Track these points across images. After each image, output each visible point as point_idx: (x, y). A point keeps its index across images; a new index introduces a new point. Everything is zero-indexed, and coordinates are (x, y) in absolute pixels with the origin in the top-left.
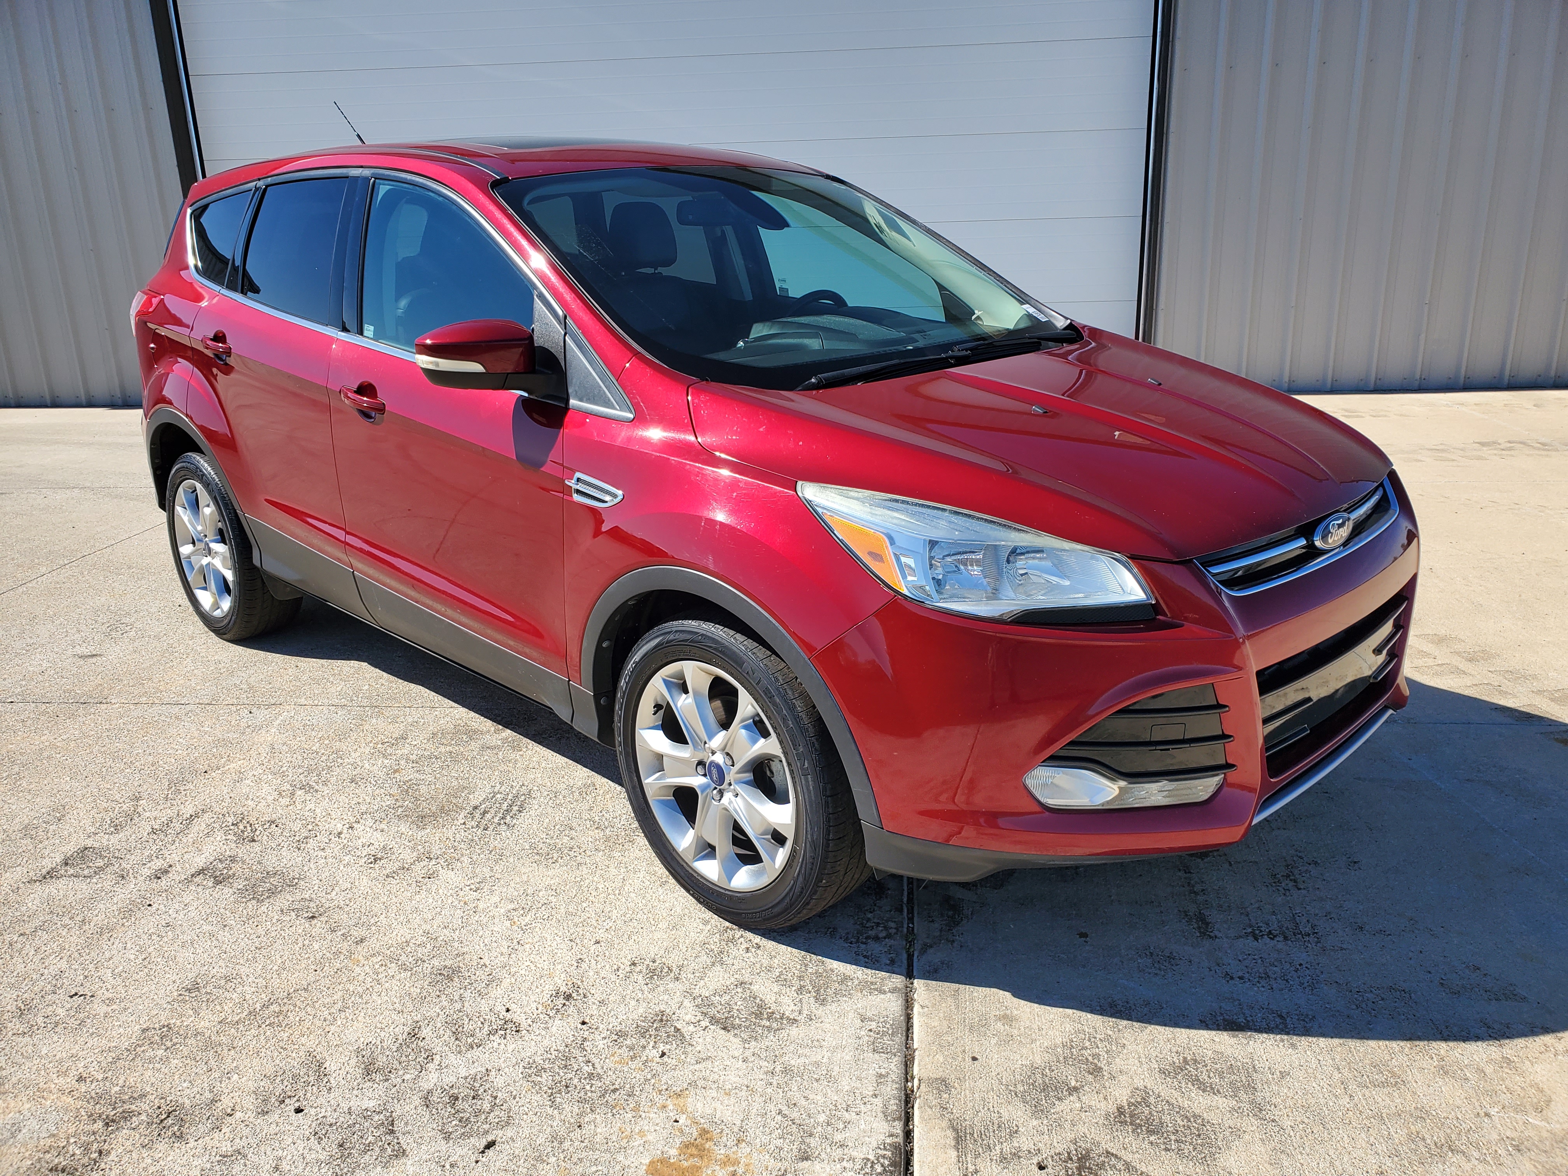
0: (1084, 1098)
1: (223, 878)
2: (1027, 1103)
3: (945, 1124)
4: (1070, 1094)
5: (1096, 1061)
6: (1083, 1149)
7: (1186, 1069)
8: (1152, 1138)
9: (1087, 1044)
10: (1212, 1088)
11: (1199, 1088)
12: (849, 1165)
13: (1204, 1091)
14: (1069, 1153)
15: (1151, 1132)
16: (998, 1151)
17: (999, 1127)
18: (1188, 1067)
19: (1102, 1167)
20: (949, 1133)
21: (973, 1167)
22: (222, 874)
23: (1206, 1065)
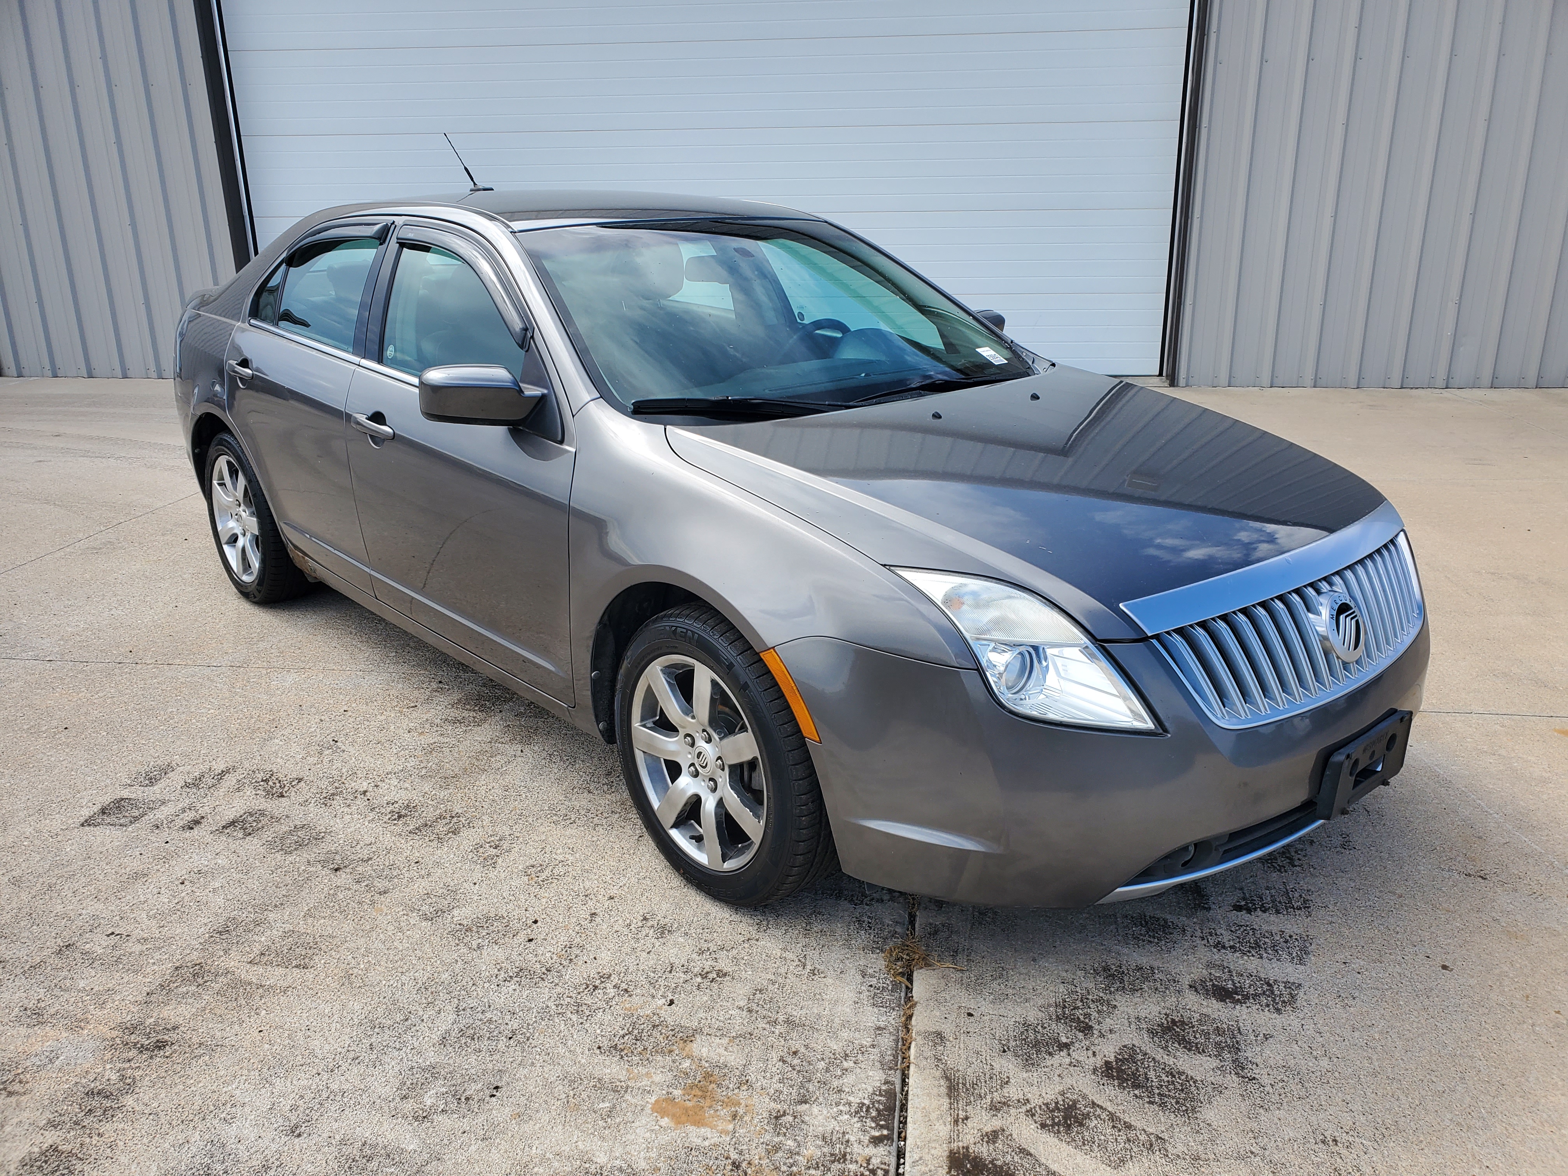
0: (1074, 1055)
1: (253, 830)
2: (1019, 1056)
3: (938, 1073)
4: (1060, 1049)
5: (1087, 1020)
6: (1071, 1100)
7: (1174, 1030)
8: (1136, 1092)
9: (1079, 1004)
10: (1197, 1048)
11: (1185, 1047)
12: (847, 1108)
13: (1189, 1050)
14: (1057, 1103)
15: (1136, 1086)
16: (989, 1100)
17: (991, 1078)
18: (1175, 1027)
19: (1087, 1116)
20: (942, 1082)
21: (964, 1114)
22: (251, 826)
23: (1193, 1027)
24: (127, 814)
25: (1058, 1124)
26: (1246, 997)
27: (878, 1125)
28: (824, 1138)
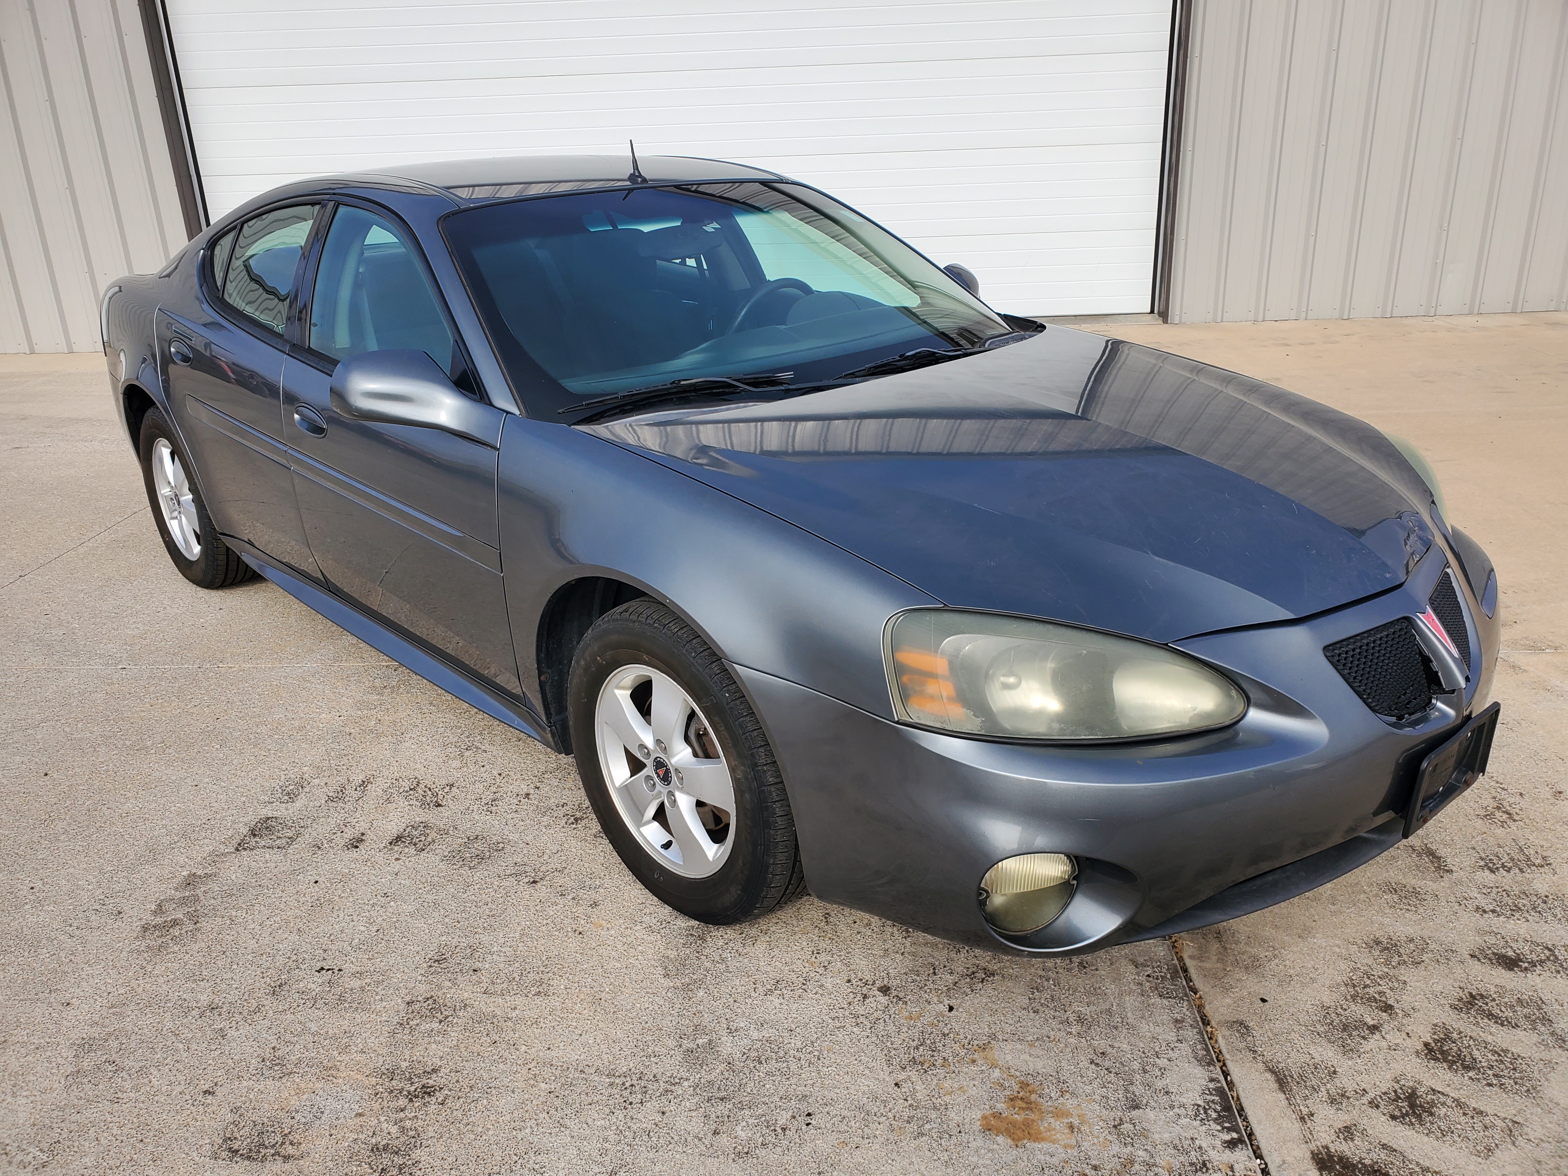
0: (1387, 1036)
1: (424, 845)
2: (1333, 1043)
3: (1261, 1066)
4: (1373, 1033)
5: (1384, 999)
6: (1408, 1088)
7: (1477, 1004)
8: (1471, 1074)
9: (1368, 982)
10: (1509, 1022)
11: (1496, 1022)
12: (1182, 1111)
13: (1502, 1025)
14: (1395, 1092)
15: (1467, 1068)
16: (1325, 1093)
17: (1316, 1068)
18: (1477, 1002)
19: (1432, 1104)
20: (1268, 1075)
21: (1307, 1110)
22: (420, 841)
23: (1494, 1000)
24: (280, 835)
25: (1407, 1114)
26: (1533, 964)
27: (1223, 1128)
28: (1175, 1147)
